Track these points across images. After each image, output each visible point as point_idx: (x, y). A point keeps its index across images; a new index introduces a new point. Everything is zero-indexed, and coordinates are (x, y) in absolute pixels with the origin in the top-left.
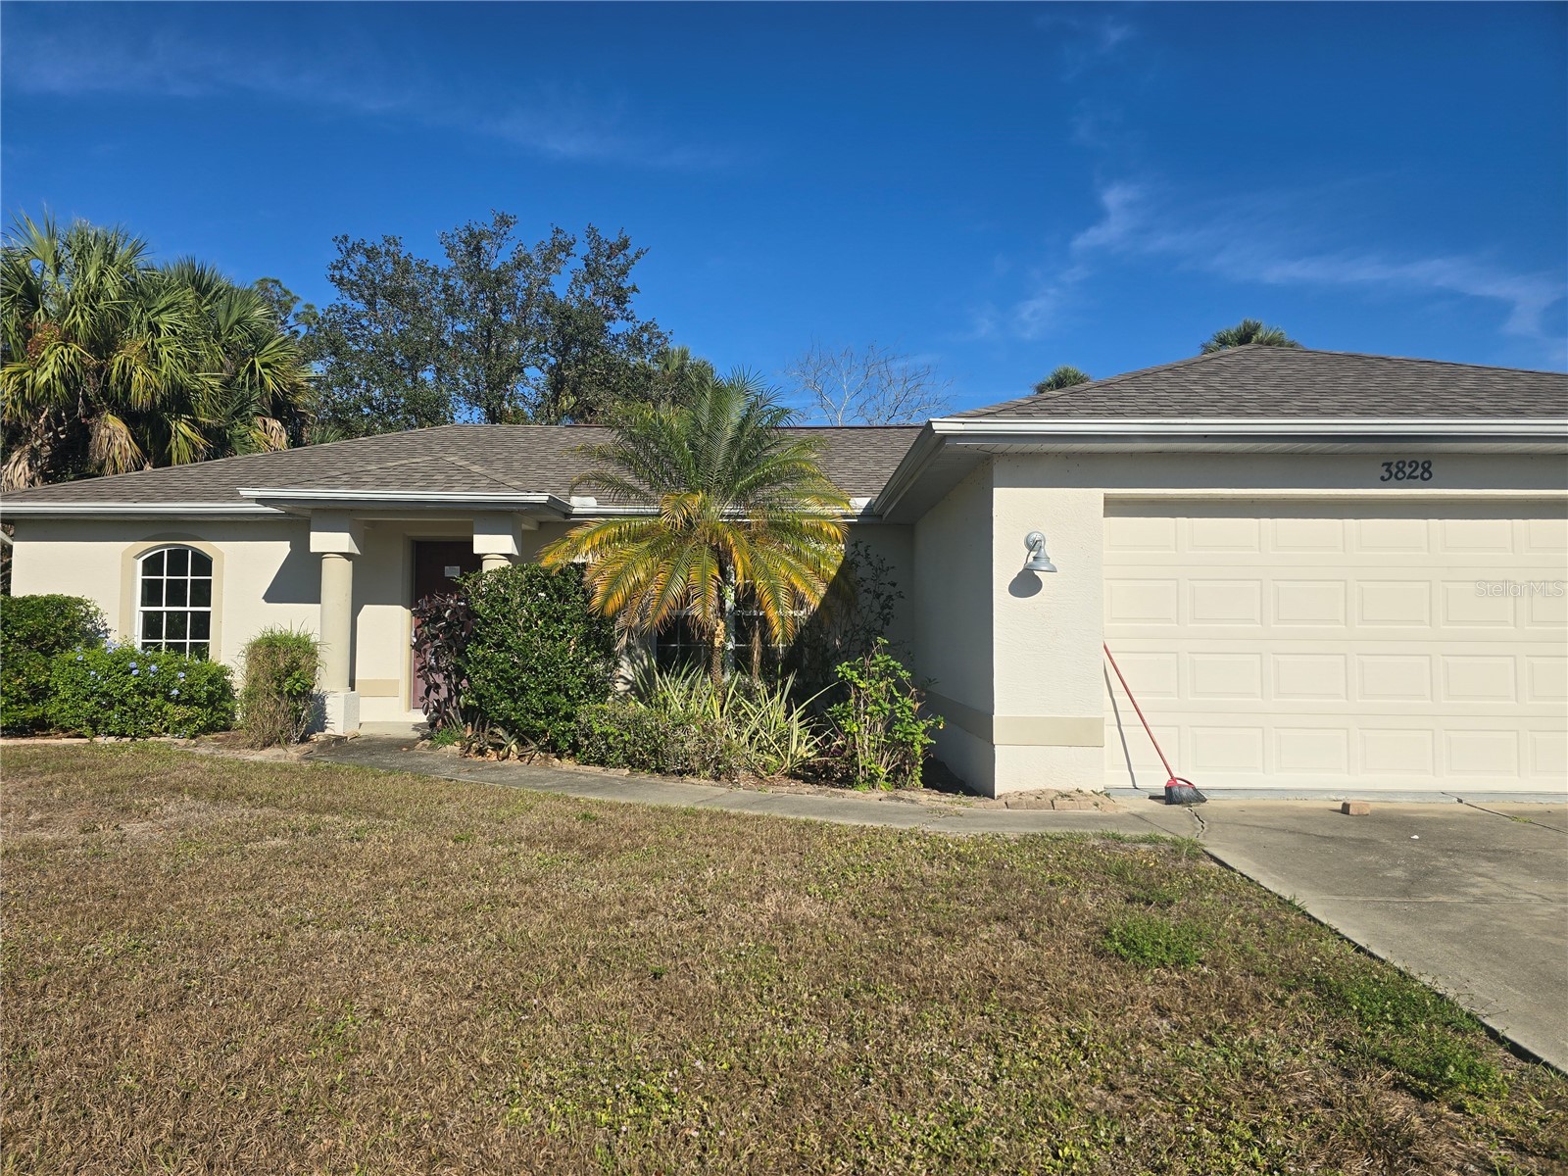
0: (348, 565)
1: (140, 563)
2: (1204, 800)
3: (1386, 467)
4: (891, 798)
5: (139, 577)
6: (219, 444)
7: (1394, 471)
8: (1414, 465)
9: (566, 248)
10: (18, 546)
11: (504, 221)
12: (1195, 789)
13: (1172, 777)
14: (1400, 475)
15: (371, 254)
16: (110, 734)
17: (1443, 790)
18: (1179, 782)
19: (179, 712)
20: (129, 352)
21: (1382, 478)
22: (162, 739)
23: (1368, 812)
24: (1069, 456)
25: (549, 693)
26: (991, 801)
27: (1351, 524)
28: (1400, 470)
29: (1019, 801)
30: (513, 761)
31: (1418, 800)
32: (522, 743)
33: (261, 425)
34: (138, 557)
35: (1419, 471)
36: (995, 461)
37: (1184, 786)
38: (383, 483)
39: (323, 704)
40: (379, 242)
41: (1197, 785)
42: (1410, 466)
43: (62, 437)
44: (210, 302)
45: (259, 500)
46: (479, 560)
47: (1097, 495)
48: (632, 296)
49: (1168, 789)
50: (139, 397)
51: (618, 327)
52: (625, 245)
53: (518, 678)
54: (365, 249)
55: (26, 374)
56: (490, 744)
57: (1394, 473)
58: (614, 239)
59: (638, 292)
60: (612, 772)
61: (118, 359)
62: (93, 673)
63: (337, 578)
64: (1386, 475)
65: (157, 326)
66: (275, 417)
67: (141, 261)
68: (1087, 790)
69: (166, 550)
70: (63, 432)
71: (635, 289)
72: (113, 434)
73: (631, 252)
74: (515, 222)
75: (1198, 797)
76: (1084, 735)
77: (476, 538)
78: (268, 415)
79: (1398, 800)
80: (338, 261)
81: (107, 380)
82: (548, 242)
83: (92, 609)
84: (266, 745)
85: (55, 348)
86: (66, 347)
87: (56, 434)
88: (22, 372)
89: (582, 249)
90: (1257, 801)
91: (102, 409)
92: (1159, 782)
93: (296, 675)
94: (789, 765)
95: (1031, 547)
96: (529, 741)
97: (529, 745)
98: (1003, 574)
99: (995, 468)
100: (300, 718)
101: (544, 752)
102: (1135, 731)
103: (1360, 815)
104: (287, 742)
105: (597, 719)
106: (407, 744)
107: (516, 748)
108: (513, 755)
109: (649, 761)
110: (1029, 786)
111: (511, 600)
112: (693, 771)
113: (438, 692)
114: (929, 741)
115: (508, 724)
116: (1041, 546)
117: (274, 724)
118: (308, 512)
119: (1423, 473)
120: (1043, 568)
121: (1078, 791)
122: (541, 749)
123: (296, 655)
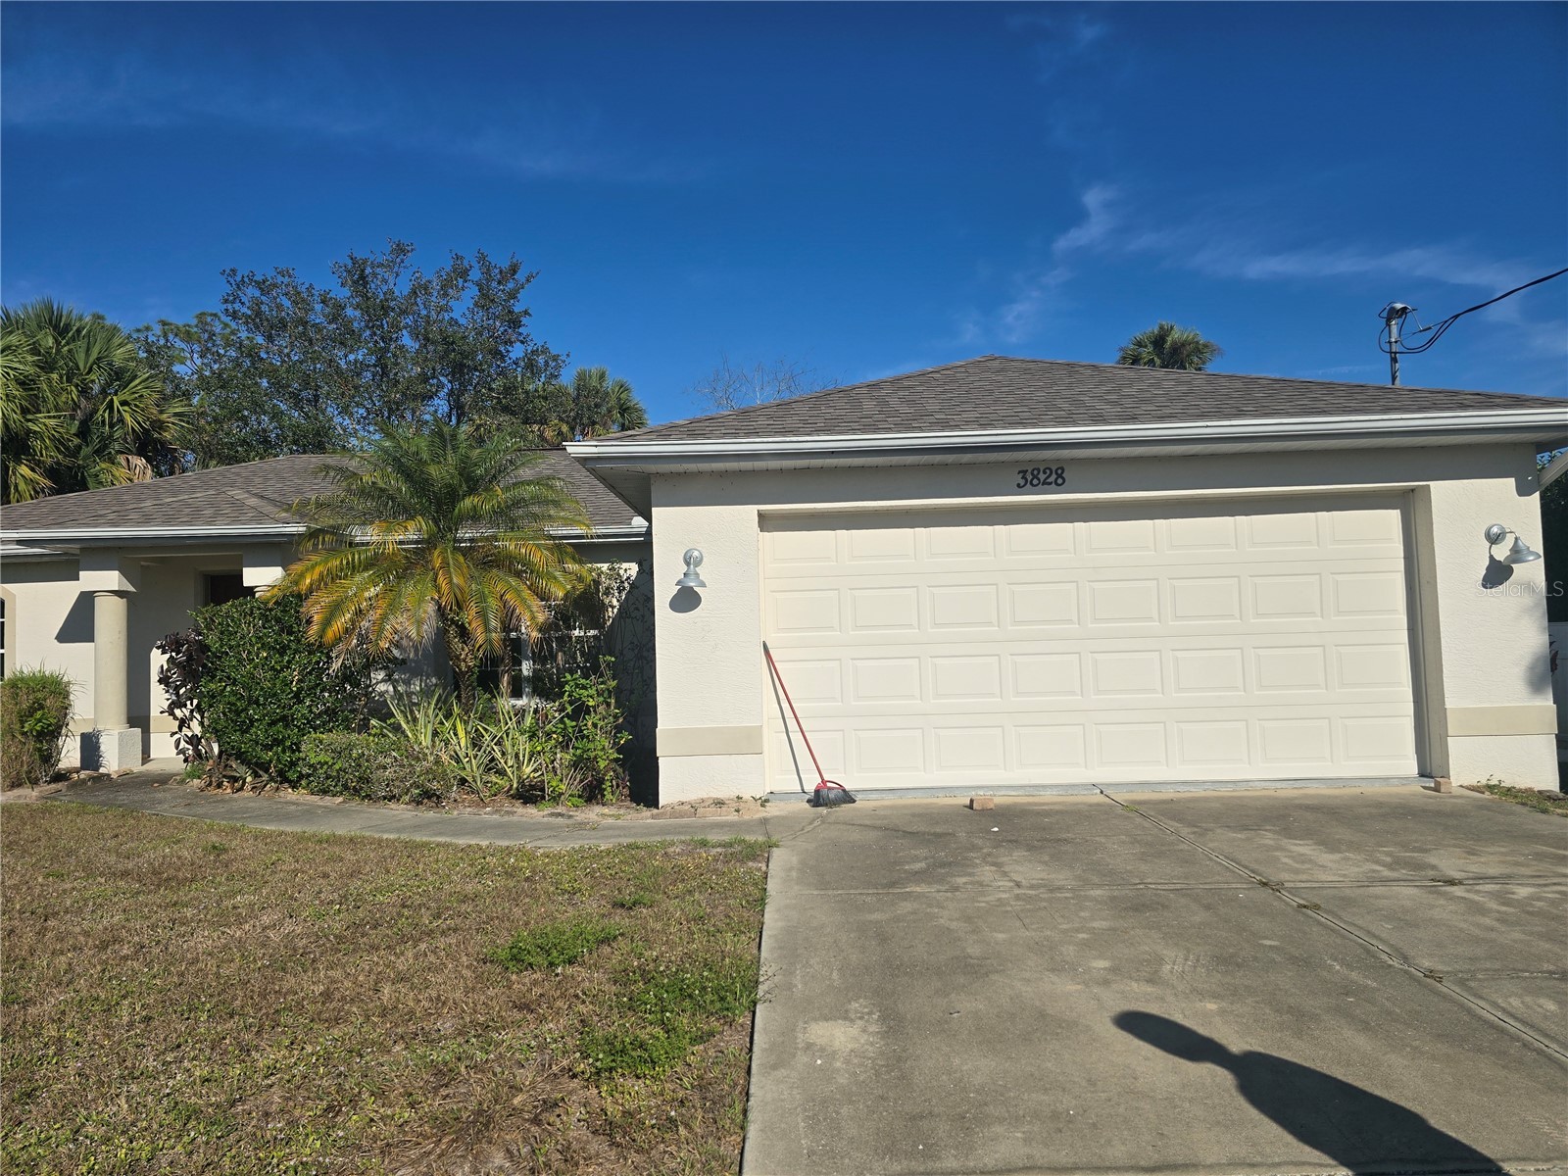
0: (120, 604)
2: (854, 801)
3: (1021, 475)
4: (552, 815)
7: (1029, 478)
8: (1048, 471)
9: (464, 274)
11: (400, 250)
12: (844, 790)
13: (823, 779)
14: (1035, 482)
15: (263, 287)
17: (1094, 781)
18: (829, 784)
21: (1018, 485)
23: (992, 806)
24: (724, 474)
25: (273, 723)
26: (655, 811)
27: (1001, 530)
28: (1035, 477)
29: (675, 812)
30: (247, 793)
31: (1061, 793)
32: (256, 775)
33: (124, 463)
35: (1054, 476)
36: (652, 482)
37: (833, 788)
38: (147, 520)
40: (270, 274)
41: (847, 787)
42: (1045, 473)
44: (68, 343)
45: (19, 542)
46: (251, 591)
47: (751, 511)
48: (524, 320)
49: (817, 791)
51: (517, 351)
52: (514, 270)
53: (245, 710)
54: (255, 281)
56: (224, 776)
57: (1029, 480)
58: (505, 265)
59: (530, 315)
60: (328, 801)
63: (110, 617)
64: (1022, 482)
66: (141, 453)
68: (746, 796)
71: (526, 313)
73: (520, 276)
74: (412, 250)
75: (847, 797)
76: (746, 742)
77: (246, 570)
78: (131, 453)
79: (1041, 793)
80: (228, 295)
82: (448, 269)
84: (12, 786)
89: (475, 274)
90: (909, 800)
92: (811, 784)
93: (38, 715)
94: (515, 786)
95: (688, 564)
96: (261, 773)
97: (261, 776)
98: (664, 590)
99: (652, 488)
100: (48, 758)
101: (276, 782)
102: (796, 737)
103: (983, 810)
104: (35, 782)
105: (315, 749)
106: (163, 779)
107: (249, 779)
108: (248, 787)
109: (359, 787)
110: (692, 796)
111: (236, 633)
112: (394, 796)
113: (189, 727)
114: (616, 755)
115: (241, 756)
116: (699, 562)
117: (22, 766)
118: (78, 552)
119: (1056, 480)
120: (692, 584)
121: (738, 797)
122: (272, 779)
123: (39, 695)
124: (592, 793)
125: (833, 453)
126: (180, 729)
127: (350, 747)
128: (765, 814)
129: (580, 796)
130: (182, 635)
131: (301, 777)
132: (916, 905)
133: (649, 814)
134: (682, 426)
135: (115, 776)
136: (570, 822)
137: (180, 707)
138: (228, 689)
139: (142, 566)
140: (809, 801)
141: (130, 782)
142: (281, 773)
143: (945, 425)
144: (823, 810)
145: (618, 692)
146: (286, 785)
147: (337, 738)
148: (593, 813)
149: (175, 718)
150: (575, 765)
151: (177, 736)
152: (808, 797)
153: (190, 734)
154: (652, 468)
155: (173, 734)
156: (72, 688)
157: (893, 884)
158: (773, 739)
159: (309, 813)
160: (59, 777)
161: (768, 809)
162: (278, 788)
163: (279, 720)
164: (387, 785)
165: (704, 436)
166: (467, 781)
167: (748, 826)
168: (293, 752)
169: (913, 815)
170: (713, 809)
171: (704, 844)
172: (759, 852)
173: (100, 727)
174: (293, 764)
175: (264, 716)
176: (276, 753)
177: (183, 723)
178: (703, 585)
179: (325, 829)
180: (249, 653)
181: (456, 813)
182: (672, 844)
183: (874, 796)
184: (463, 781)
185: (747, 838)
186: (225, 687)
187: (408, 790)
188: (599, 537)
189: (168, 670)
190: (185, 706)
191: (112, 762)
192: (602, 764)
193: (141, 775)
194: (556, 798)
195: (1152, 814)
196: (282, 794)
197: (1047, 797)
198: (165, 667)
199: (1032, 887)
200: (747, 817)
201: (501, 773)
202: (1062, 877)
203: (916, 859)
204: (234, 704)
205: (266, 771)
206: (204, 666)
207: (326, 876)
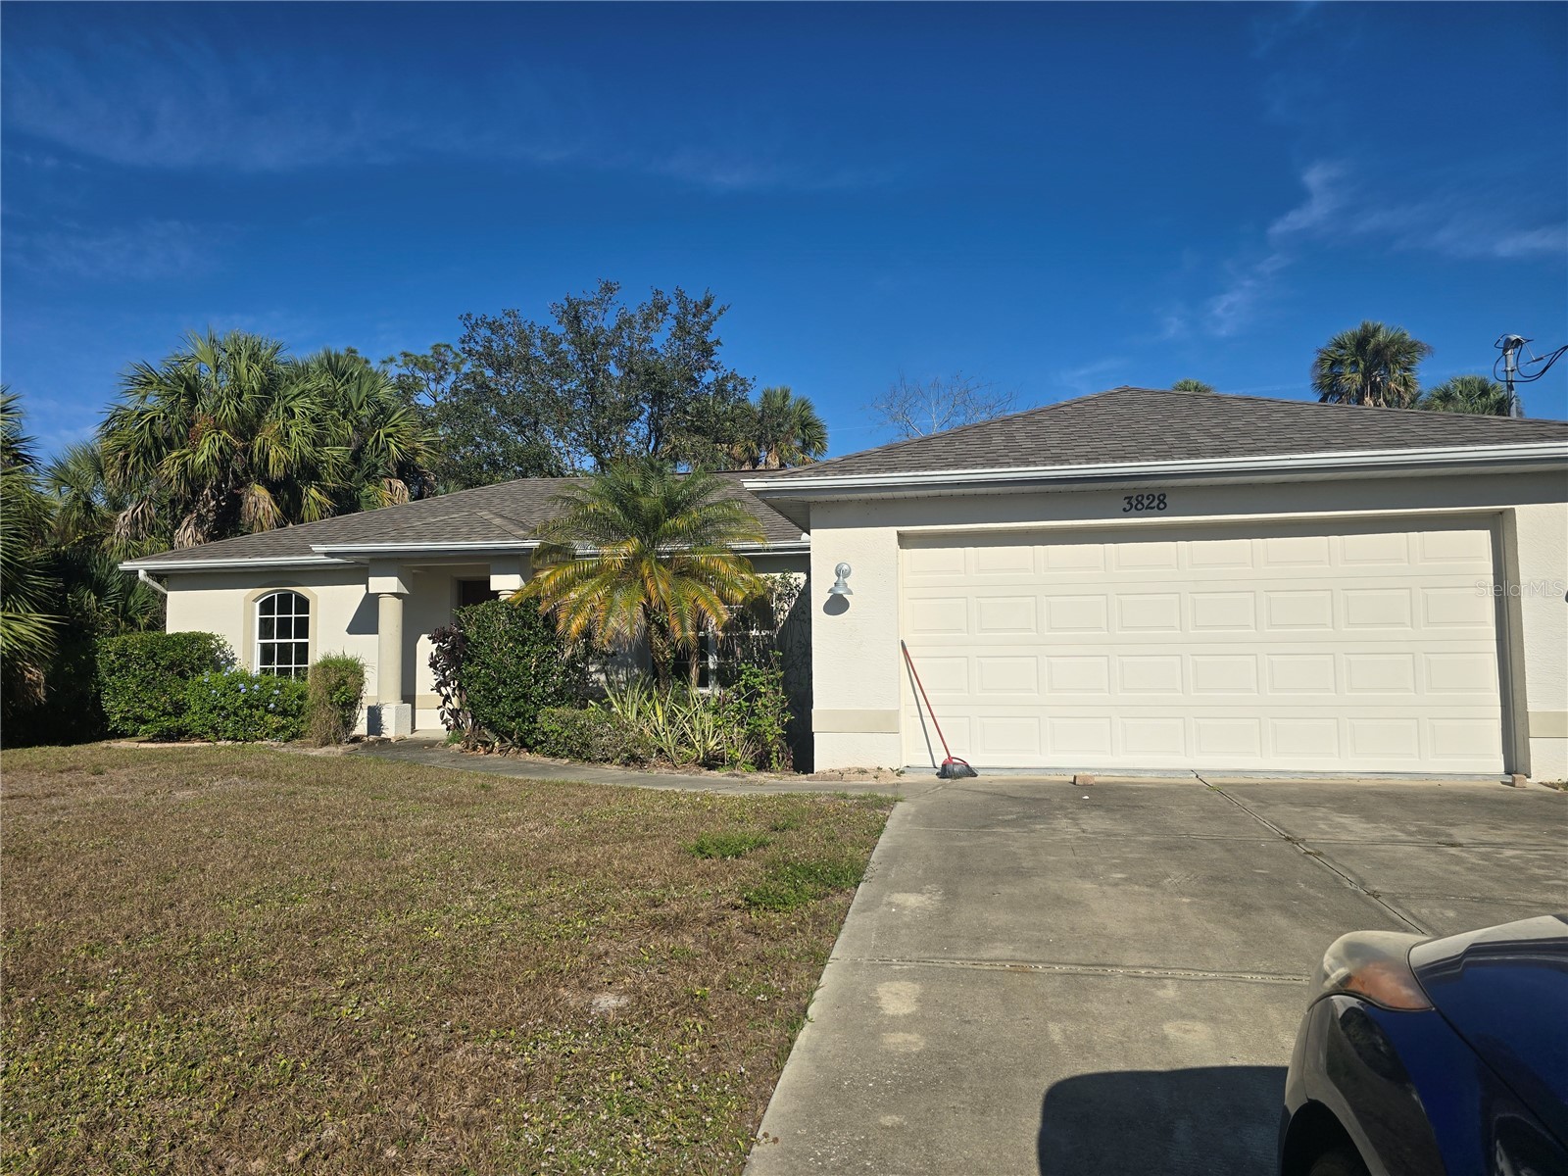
0: (398, 603)
1: (257, 605)
2: (976, 775)
3: (1127, 500)
4: (729, 775)
5: (257, 616)
6: (345, 502)
7: (1134, 503)
8: (1151, 497)
9: (662, 308)
10: (170, 595)
11: (608, 288)
12: (968, 766)
13: (949, 755)
14: (1139, 506)
15: (495, 327)
16: (228, 739)
17: (1193, 768)
18: (954, 760)
19: (275, 721)
20: (266, 438)
21: (1124, 510)
22: (264, 743)
23: (1092, 782)
24: (870, 501)
25: (516, 700)
26: (811, 777)
27: (1110, 547)
28: (1139, 502)
29: (824, 776)
30: (495, 755)
31: (1159, 776)
32: (502, 741)
33: (388, 486)
34: (255, 600)
35: (1156, 502)
36: (811, 508)
37: (957, 764)
38: (419, 538)
39: (380, 714)
40: (499, 315)
41: (970, 763)
42: (1148, 499)
43: (223, 504)
44: (343, 385)
46: (496, 594)
47: (891, 532)
48: (716, 350)
49: (944, 766)
50: (276, 472)
51: (709, 377)
52: (708, 303)
53: (495, 689)
54: (487, 323)
55: (187, 458)
56: (479, 741)
57: (1134, 504)
58: (700, 299)
59: (721, 344)
60: (558, 762)
61: (259, 440)
62: (214, 691)
63: (390, 613)
64: (1128, 507)
65: (292, 411)
66: (400, 477)
67: (279, 357)
68: (885, 767)
69: (276, 595)
70: (223, 500)
71: (718, 343)
72: (259, 499)
73: (713, 309)
74: (619, 288)
75: (970, 772)
76: (885, 724)
77: (492, 578)
78: (392, 477)
79: (1141, 775)
80: (465, 336)
81: (251, 458)
82: (649, 303)
83: (221, 642)
84: (324, 744)
85: (210, 435)
86: (218, 433)
87: (218, 502)
88: (186, 455)
89: (673, 309)
90: (1024, 776)
91: (250, 480)
92: (940, 760)
93: (343, 689)
94: (702, 756)
95: (838, 575)
96: (506, 739)
97: (506, 742)
98: (819, 599)
99: (811, 513)
100: (349, 724)
101: (517, 747)
102: (929, 721)
103: (1084, 785)
104: (339, 742)
105: (550, 719)
106: (431, 744)
107: (497, 744)
108: (496, 750)
109: (582, 752)
110: (841, 766)
111: (489, 627)
112: (608, 759)
113: (451, 703)
114: (781, 731)
115: (491, 725)
116: (847, 574)
117: (330, 729)
118: (368, 562)
119: (1158, 505)
120: (841, 592)
121: (878, 768)
122: (514, 745)
123: (344, 674)
124: (762, 763)
125: (959, 485)
126: (444, 704)
127: (575, 719)
128: (899, 781)
129: (753, 764)
130: (447, 629)
131: (537, 743)
132: (995, 839)
133: (805, 776)
134: (836, 463)
135: (393, 741)
136: (743, 780)
137: (445, 687)
138: (483, 671)
139: (414, 574)
140: (937, 774)
141: (403, 745)
142: (521, 739)
143: (1058, 459)
144: (948, 781)
145: (784, 679)
146: (525, 750)
147: (566, 711)
148: (762, 777)
149: (441, 695)
150: (748, 738)
151: (441, 710)
152: (937, 771)
153: (451, 708)
154: (811, 498)
155: (439, 708)
156: (366, 669)
157: (984, 827)
158: (909, 722)
159: (545, 769)
160: (357, 739)
161: (902, 778)
162: (519, 752)
163: (520, 697)
164: (603, 750)
165: (851, 472)
166: (663, 751)
167: (883, 788)
168: (531, 723)
169: (1022, 787)
170: (856, 775)
171: (844, 797)
172: (886, 804)
173: (381, 702)
174: (530, 732)
175: (510, 693)
176: (518, 723)
177: (447, 698)
178: (850, 592)
179: (559, 778)
180: (500, 643)
181: (655, 772)
182: (820, 795)
183: (995, 772)
184: (661, 751)
185: (879, 794)
186: (480, 670)
187: (619, 755)
188: (768, 550)
189: (437, 656)
190: (449, 685)
191: (391, 730)
192: (770, 738)
193: (412, 741)
194: (733, 763)
195: (1231, 792)
196: (522, 756)
197: (1147, 779)
198: (435, 654)
199: (1094, 833)
200: (883, 783)
201: (691, 746)
202: (1124, 828)
203: (1011, 813)
204: (487, 684)
205: (510, 738)
206: (465, 653)
207: (565, 804)
